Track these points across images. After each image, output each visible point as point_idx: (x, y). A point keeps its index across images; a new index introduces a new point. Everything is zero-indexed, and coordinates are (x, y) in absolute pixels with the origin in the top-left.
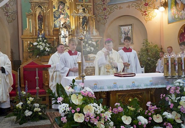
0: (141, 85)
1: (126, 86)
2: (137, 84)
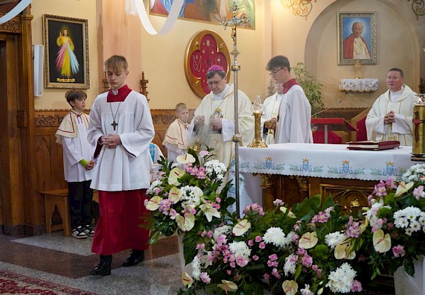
0: (364, 171)
1: (328, 169)
2: (353, 166)
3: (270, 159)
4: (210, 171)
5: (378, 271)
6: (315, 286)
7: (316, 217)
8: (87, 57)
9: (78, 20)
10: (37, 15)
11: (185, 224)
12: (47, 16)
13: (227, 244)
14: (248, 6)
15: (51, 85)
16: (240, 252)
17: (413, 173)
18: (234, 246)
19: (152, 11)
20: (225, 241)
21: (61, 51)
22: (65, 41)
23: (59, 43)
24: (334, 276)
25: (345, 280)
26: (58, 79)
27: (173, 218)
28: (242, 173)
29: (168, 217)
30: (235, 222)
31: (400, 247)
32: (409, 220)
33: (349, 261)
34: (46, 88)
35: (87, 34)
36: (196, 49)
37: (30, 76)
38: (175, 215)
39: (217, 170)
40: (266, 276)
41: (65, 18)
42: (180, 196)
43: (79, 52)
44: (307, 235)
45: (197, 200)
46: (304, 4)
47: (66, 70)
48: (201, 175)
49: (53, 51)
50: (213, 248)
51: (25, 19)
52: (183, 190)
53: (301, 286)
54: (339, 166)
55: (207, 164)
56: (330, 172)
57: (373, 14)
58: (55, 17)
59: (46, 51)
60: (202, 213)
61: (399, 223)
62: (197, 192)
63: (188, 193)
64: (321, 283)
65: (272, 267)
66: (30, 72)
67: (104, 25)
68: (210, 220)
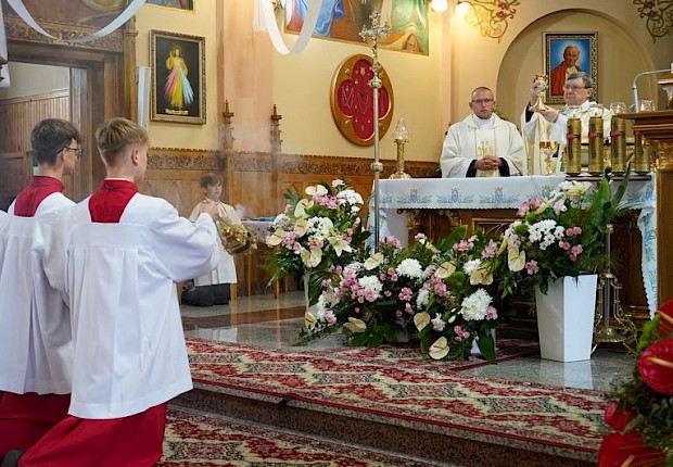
0: (519, 198)
1: (479, 199)
2: (506, 194)
3: (415, 191)
4: (343, 201)
5: (510, 289)
6: (447, 314)
7: (455, 246)
8: (204, 84)
9: (193, 37)
10: (143, 30)
11: (312, 259)
12: (154, 32)
13: (357, 278)
14: (419, 24)
15: (158, 117)
16: (371, 286)
17: (562, 191)
18: (363, 281)
19: (288, 29)
20: (354, 276)
21: (172, 76)
22: (177, 64)
23: (169, 66)
24: (467, 302)
25: (478, 305)
26: (167, 111)
27: (297, 252)
28: (383, 209)
29: (293, 251)
30: (369, 256)
31: (534, 263)
32: (542, 233)
33: (485, 287)
34: (153, 121)
35: (204, 55)
36: (346, 78)
37: (133, 104)
38: (300, 249)
39: (351, 201)
40: (399, 313)
41: (177, 35)
42: (307, 228)
43: (194, 77)
44: (446, 264)
45: (326, 232)
46: (496, 22)
47: (176, 100)
48: (332, 204)
49: (162, 75)
50: (341, 283)
51: (129, 34)
52: (311, 222)
53: (433, 316)
54: (491, 194)
55: (341, 194)
56: (481, 202)
57: (592, 35)
58: (165, 33)
59: (152, 74)
60: (331, 247)
61: (534, 237)
62: (326, 223)
63: (316, 226)
64: (453, 310)
65: (405, 302)
66: (133, 100)
67: (226, 44)
68: (339, 254)
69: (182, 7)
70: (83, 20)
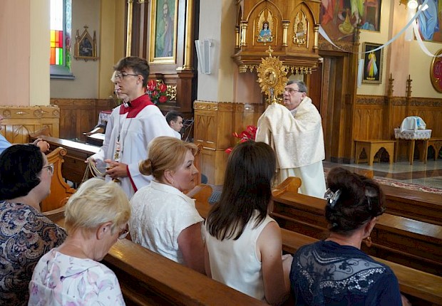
10: (361, 42)
12: (366, 43)
15: (364, 81)
21: (370, 62)
22: (372, 57)
23: (369, 58)
34: (362, 83)
36: (438, 60)
58: (369, 43)
69: (376, 30)
70: (340, 39)
